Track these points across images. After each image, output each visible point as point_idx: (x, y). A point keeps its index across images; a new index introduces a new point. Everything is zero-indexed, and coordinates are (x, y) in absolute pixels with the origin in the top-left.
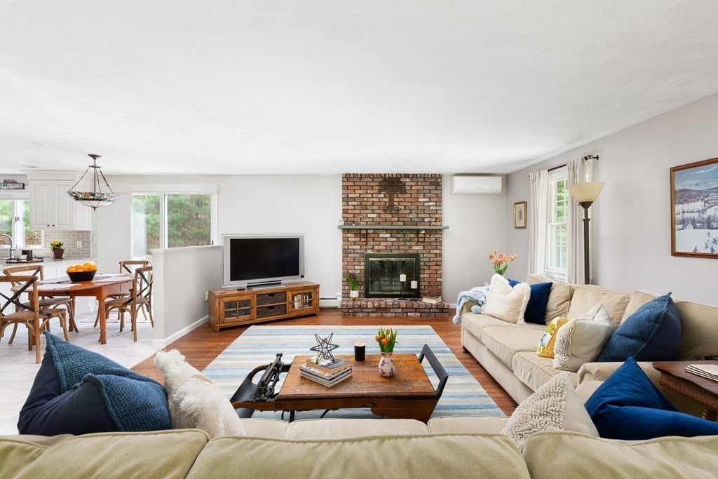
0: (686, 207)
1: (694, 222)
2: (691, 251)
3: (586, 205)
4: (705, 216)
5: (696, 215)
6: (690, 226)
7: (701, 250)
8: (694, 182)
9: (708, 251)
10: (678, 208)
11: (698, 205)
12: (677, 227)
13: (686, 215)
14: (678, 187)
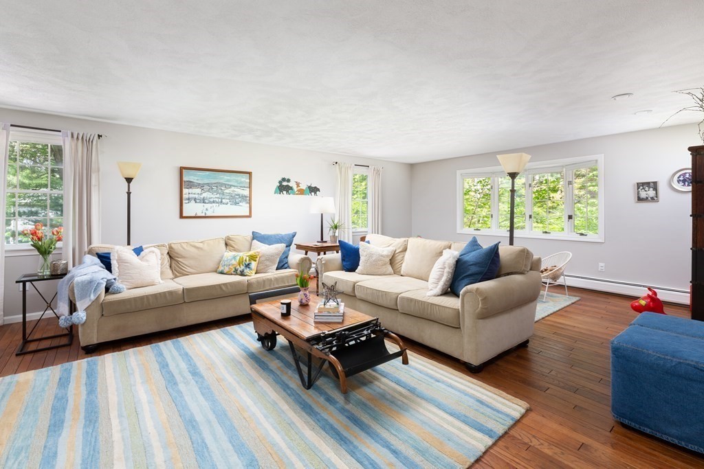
0: (190, 191)
1: (195, 199)
2: (194, 215)
3: (129, 180)
4: (202, 196)
5: (196, 196)
6: (193, 202)
7: (199, 215)
8: (196, 178)
9: (203, 215)
10: (185, 191)
11: (198, 191)
12: (184, 201)
13: (191, 196)
14: (185, 179)
